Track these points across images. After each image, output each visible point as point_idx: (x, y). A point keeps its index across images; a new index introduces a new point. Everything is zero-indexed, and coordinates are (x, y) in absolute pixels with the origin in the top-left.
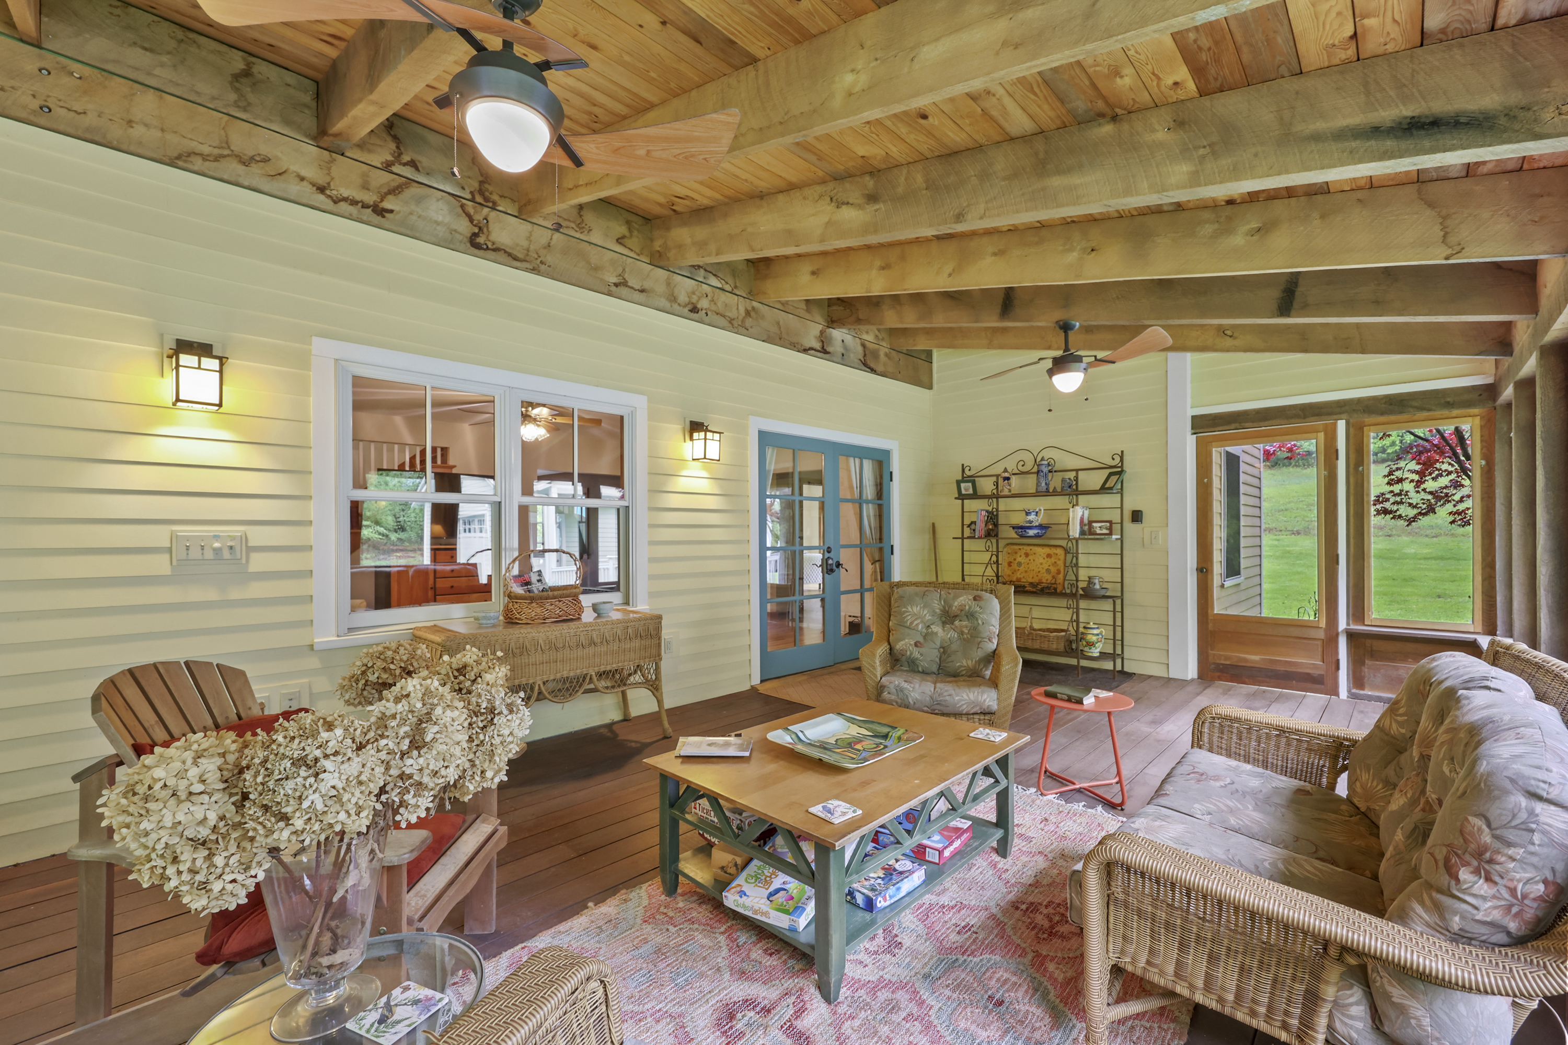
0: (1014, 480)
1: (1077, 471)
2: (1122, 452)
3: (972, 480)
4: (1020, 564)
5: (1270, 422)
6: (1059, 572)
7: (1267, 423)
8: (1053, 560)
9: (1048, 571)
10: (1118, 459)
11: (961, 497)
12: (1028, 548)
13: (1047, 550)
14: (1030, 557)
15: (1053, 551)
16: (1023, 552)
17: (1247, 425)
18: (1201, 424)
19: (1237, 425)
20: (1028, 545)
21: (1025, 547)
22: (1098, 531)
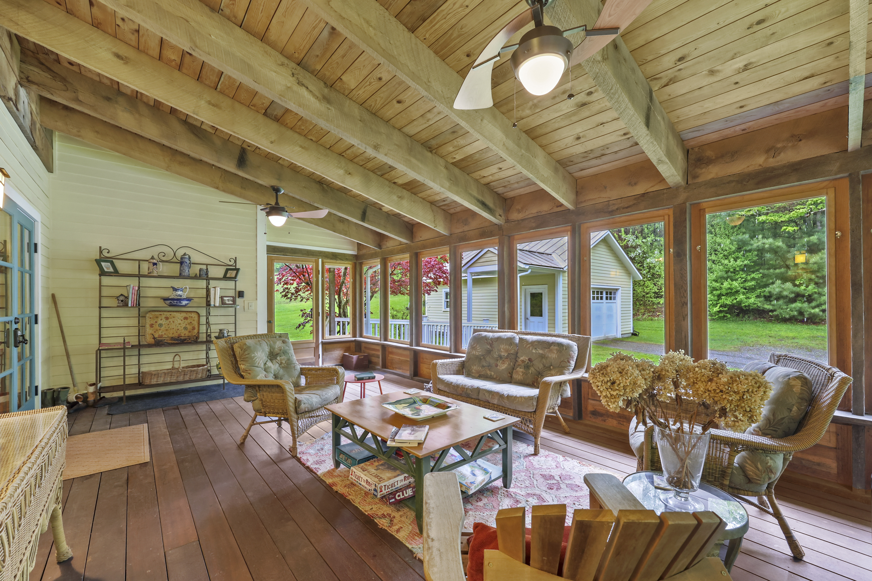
0: (161, 265)
1: (207, 265)
2: (236, 258)
3: (110, 260)
4: (161, 325)
5: (297, 255)
6: (194, 328)
7: (295, 255)
8: (189, 321)
9: (185, 328)
10: (233, 261)
11: (103, 273)
12: (169, 313)
13: (184, 315)
14: (170, 320)
15: (189, 315)
16: (163, 317)
17: (288, 254)
18: (271, 250)
19: (284, 254)
20: (169, 311)
21: (165, 313)
22: (227, 302)
